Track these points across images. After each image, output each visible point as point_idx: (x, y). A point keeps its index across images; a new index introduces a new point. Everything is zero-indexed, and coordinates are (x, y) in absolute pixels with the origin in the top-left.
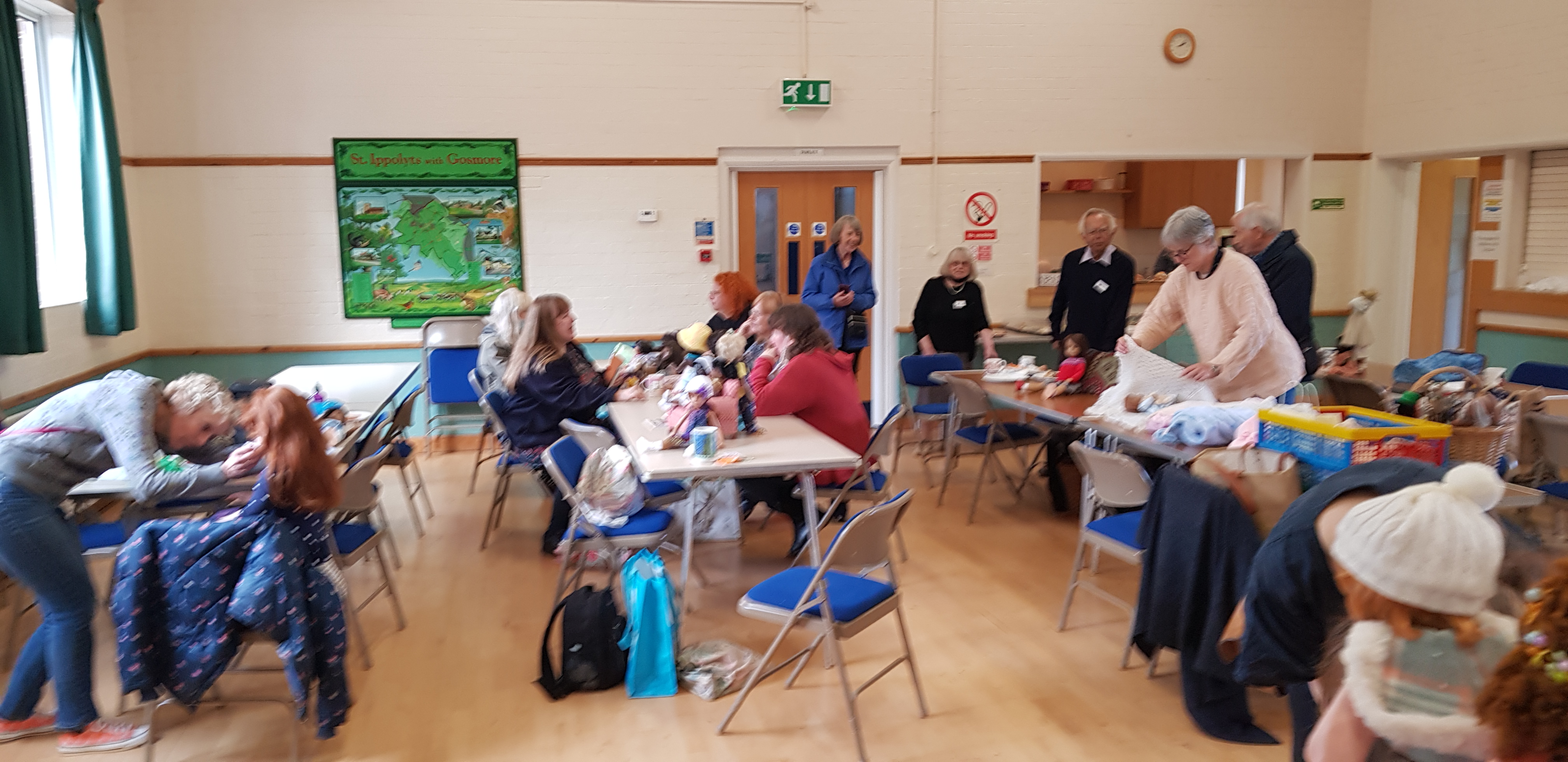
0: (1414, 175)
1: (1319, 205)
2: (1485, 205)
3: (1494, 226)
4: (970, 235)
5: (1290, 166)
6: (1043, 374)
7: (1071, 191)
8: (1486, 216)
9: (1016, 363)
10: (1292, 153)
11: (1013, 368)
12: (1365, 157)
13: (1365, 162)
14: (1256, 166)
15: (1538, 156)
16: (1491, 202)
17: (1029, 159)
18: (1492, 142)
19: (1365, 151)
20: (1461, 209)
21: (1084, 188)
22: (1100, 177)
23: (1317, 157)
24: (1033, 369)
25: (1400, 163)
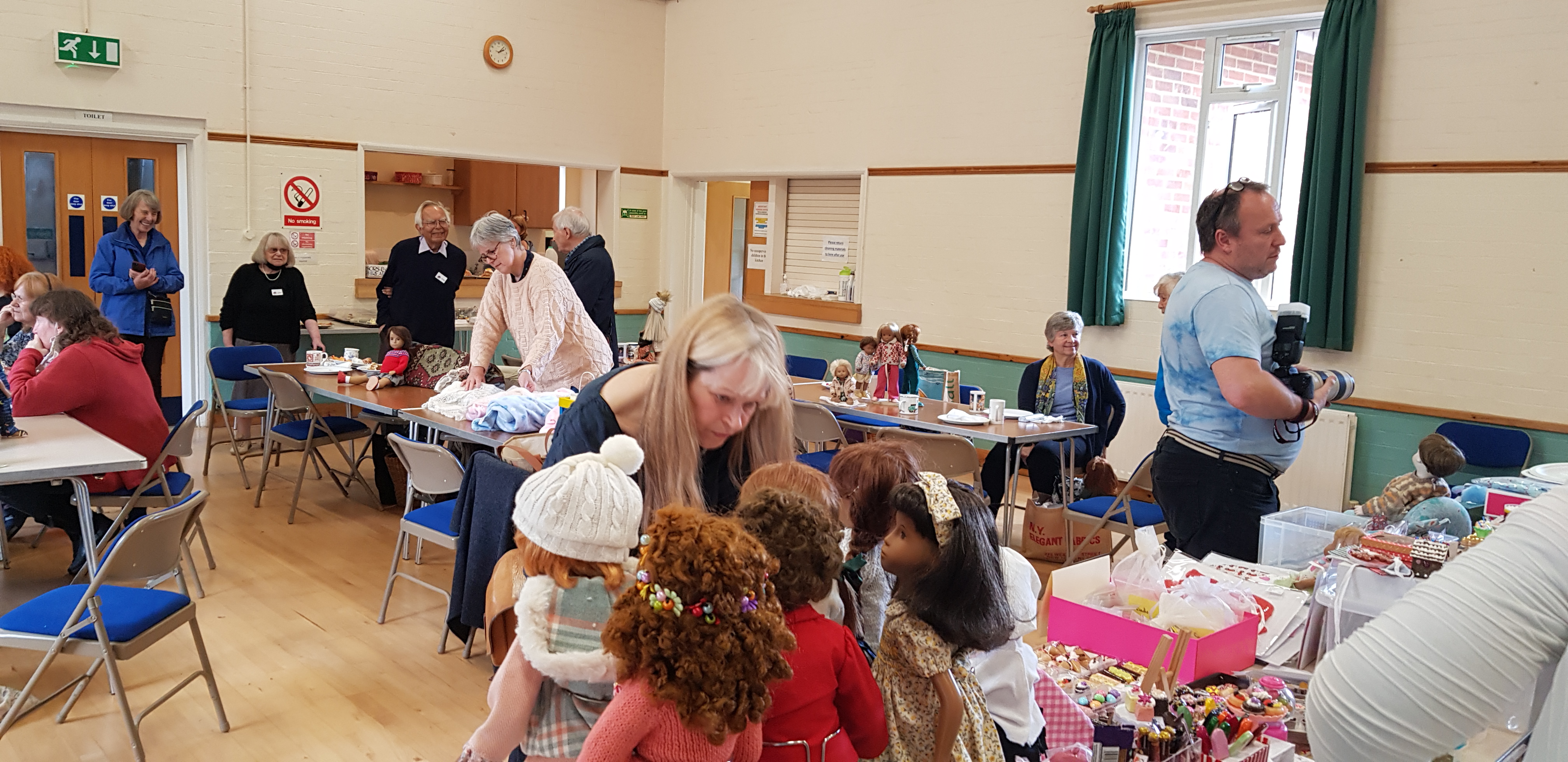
0: (702, 194)
1: (627, 213)
2: (755, 222)
3: (763, 241)
4: (288, 221)
5: (602, 176)
6: (367, 366)
7: (401, 184)
8: (757, 232)
9: (340, 354)
10: (603, 165)
11: (337, 360)
12: (663, 173)
13: (663, 178)
14: (575, 173)
15: (792, 183)
16: (760, 220)
17: (354, 147)
18: (760, 170)
19: (663, 169)
20: (739, 225)
21: (412, 181)
22: (429, 172)
23: (624, 170)
24: (357, 361)
25: (691, 181)
